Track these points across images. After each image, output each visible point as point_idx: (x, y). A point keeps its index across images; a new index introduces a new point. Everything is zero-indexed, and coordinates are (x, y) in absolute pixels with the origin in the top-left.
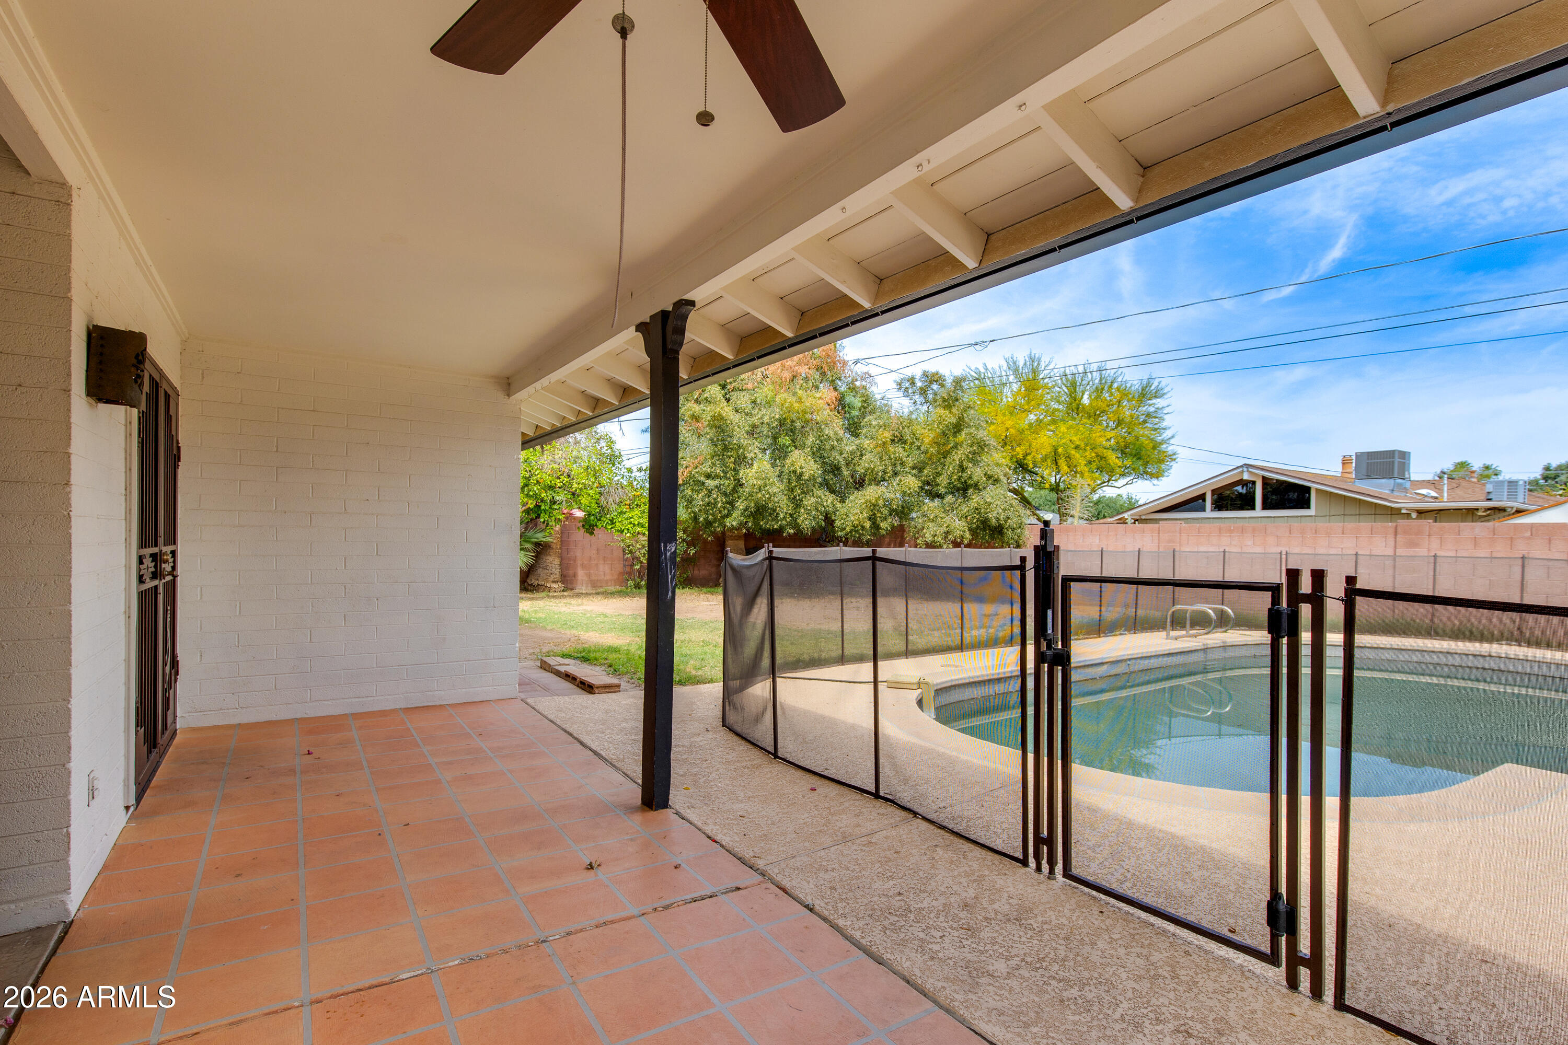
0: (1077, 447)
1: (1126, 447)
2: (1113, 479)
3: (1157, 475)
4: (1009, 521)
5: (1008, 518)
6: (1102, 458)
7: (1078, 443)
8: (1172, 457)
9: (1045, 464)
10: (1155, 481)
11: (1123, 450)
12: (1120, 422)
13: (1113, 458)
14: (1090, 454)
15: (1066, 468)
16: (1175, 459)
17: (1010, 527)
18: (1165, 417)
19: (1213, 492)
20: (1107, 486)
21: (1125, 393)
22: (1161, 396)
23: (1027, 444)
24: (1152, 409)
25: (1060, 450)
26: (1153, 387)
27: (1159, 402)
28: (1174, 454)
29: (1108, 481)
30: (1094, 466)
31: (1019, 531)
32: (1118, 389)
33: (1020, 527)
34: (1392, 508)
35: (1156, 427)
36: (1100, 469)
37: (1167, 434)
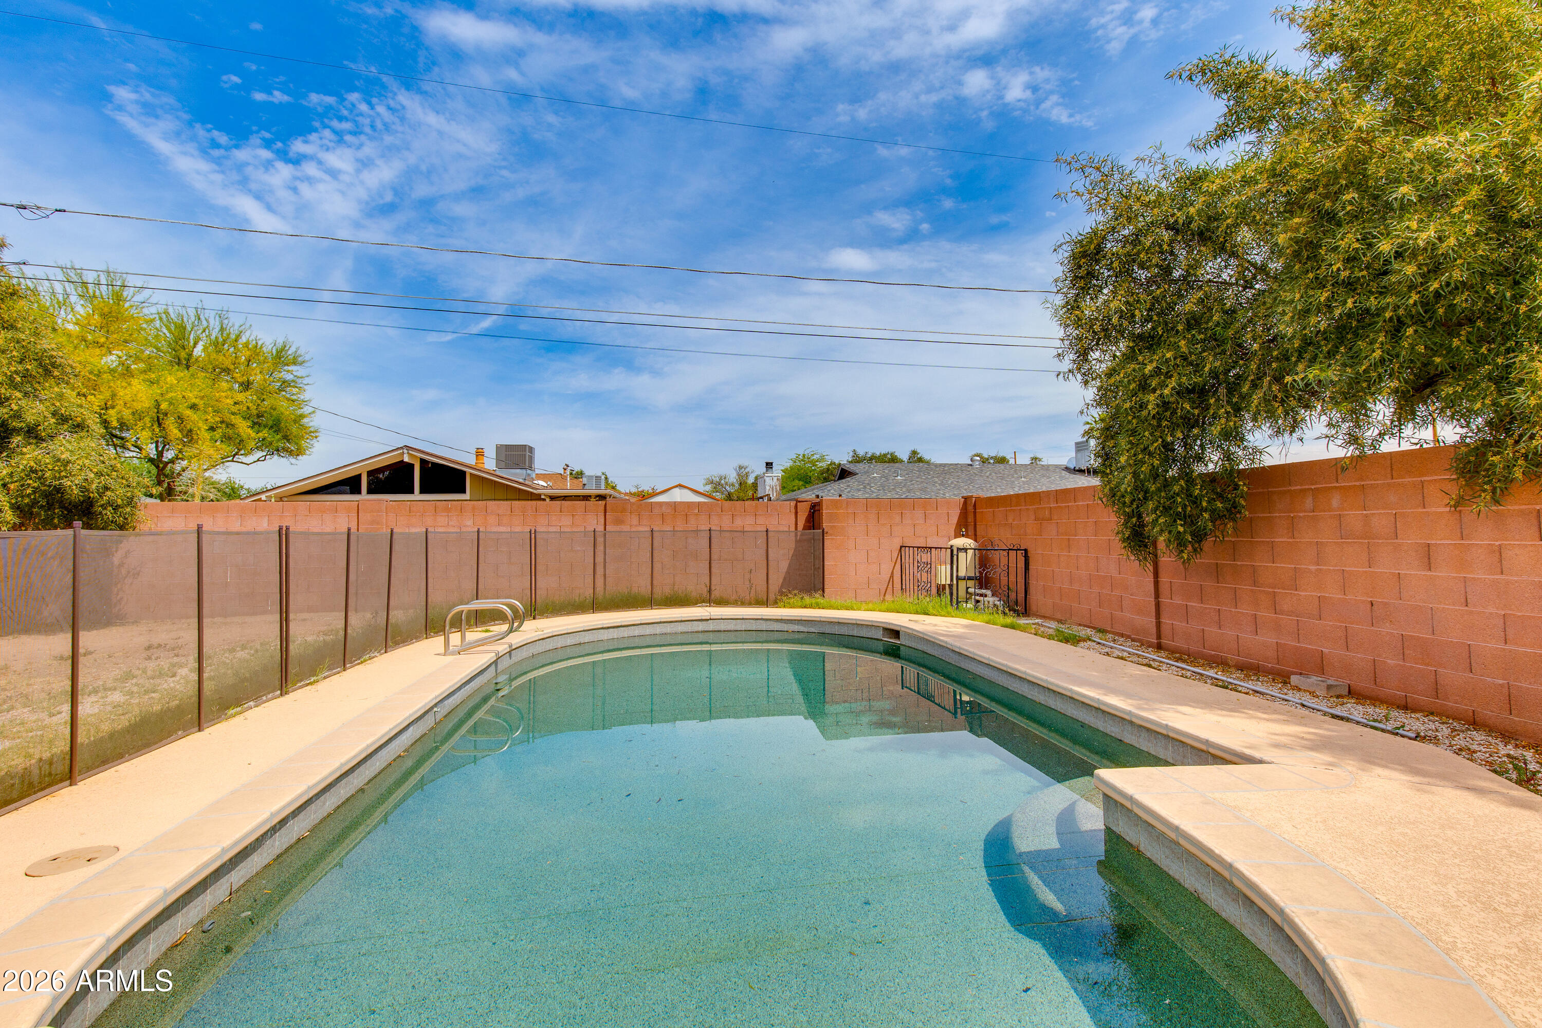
0: (193, 407)
1: (259, 416)
2: (242, 452)
3: (298, 452)
4: (109, 493)
5: (107, 488)
6: (230, 425)
7: (194, 400)
8: (314, 434)
9: (140, 424)
10: (293, 460)
11: (257, 420)
12: (246, 386)
13: (244, 427)
14: (213, 419)
15: (176, 431)
16: (316, 437)
17: (110, 504)
18: (306, 387)
19: (370, 473)
20: (233, 461)
21: (255, 351)
22: (301, 363)
23: (108, 394)
24: (289, 377)
25: (164, 406)
26: (290, 352)
27: (297, 370)
28: (316, 431)
29: (234, 456)
30: (218, 434)
31: (128, 510)
32: (246, 345)
33: (129, 504)
34: (532, 493)
35: (294, 397)
36: (227, 438)
37: (307, 410)
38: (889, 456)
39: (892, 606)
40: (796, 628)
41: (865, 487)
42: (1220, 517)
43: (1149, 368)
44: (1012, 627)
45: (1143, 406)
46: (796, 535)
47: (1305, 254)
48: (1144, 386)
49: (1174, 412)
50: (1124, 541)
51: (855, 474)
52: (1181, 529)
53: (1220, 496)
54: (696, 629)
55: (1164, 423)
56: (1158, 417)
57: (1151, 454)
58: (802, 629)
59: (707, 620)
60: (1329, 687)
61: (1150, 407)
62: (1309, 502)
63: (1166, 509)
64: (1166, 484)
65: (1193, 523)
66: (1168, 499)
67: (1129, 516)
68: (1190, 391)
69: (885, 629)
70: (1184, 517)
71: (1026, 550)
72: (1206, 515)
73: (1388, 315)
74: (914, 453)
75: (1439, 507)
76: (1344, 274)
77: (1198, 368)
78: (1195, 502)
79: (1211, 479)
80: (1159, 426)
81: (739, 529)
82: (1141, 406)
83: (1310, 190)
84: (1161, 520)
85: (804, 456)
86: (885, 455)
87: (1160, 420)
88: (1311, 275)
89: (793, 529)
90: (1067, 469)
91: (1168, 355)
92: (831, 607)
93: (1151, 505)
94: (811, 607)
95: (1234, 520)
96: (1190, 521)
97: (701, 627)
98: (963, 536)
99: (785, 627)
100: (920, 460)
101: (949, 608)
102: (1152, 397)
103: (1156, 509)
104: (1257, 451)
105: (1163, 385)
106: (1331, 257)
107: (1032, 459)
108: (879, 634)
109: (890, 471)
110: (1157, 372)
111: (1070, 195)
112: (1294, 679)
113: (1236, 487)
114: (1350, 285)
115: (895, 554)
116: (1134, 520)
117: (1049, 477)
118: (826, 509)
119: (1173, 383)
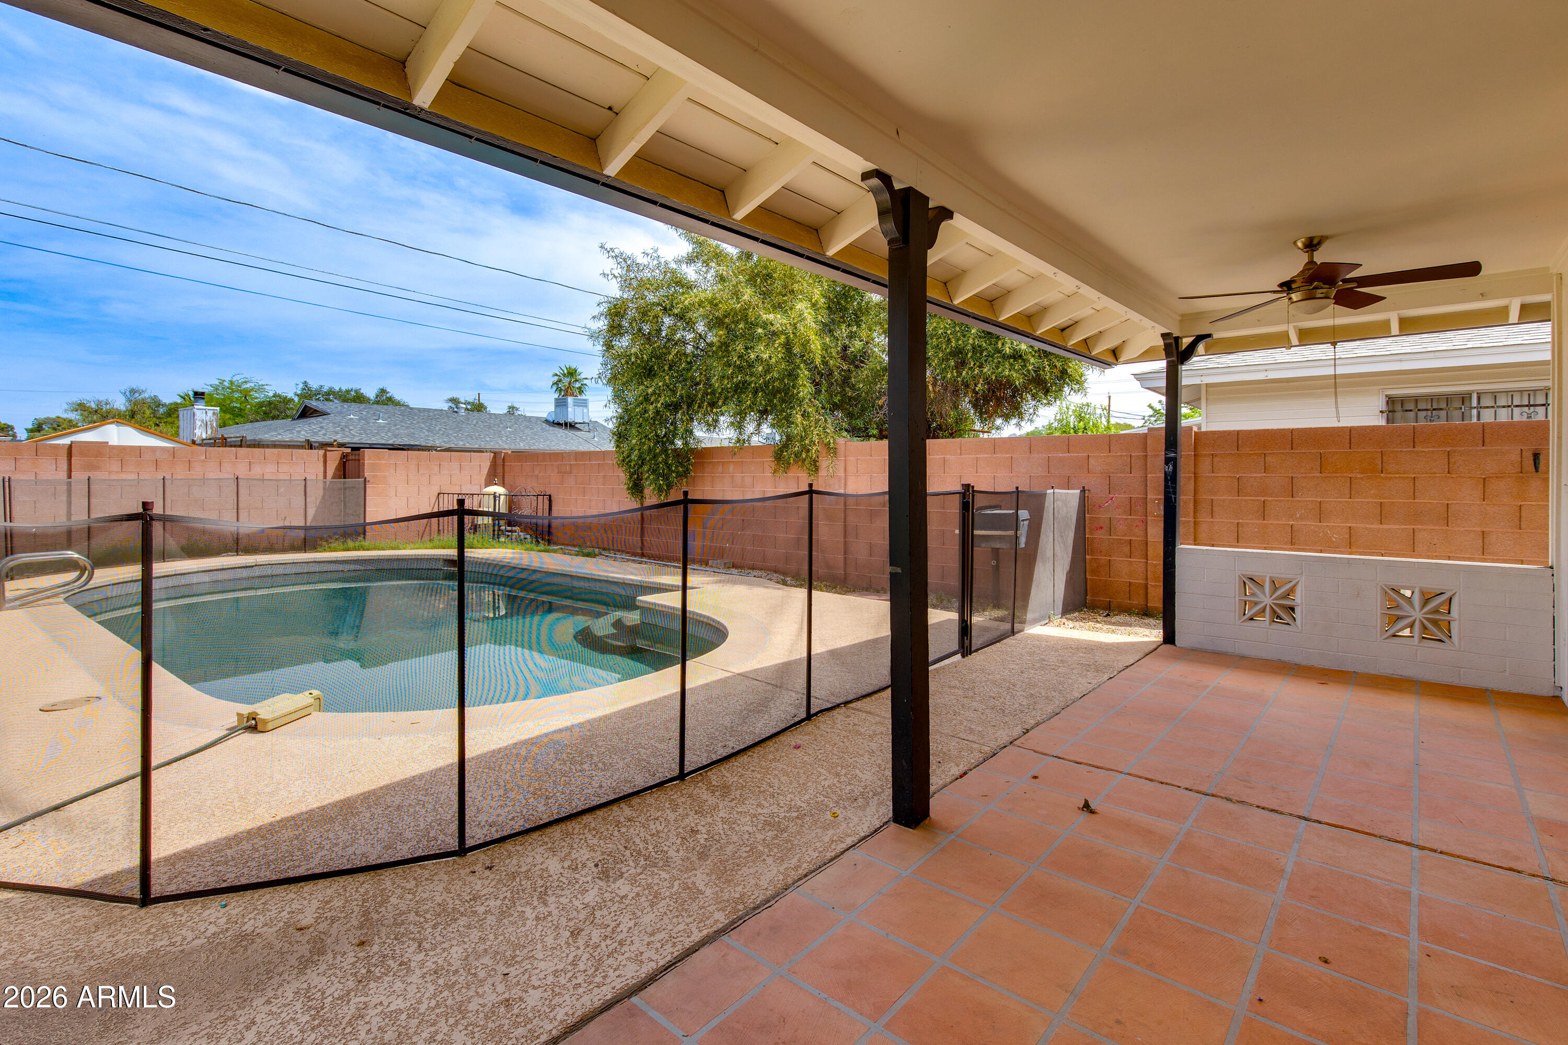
38: (353, 393)
39: (441, 544)
40: (352, 567)
41: (343, 430)
42: (680, 476)
43: (650, 391)
44: (547, 551)
45: (646, 411)
46: (325, 483)
47: (723, 348)
48: (647, 399)
49: (662, 417)
50: (628, 489)
51: (323, 414)
52: (661, 482)
53: (681, 464)
54: (239, 576)
55: (657, 422)
56: (654, 419)
57: (649, 439)
58: (358, 567)
59: (253, 566)
60: (725, 563)
61: (650, 413)
62: (720, 468)
63: (654, 471)
64: (655, 456)
65: (667, 479)
66: (655, 465)
67: (632, 475)
68: (670, 406)
69: (445, 560)
70: (663, 475)
71: (550, 496)
72: (674, 475)
73: (753, 385)
74: (383, 391)
75: (768, 474)
76: (738, 363)
77: (674, 392)
78: (669, 467)
79: (677, 453)
80: (654, 424)
81: (258, 477)
82: (645, 411)
83: (726, 317)
84: (651, 477)
85: (231, 382)
86: (348, 392)
87: (654, 420)
88: (725, 359)
89: (321, 477)
90: (547, 421)
91: (660, 384)
92: (375, 549)
93: (646, 468)
94: (355, 549)
95: (686, 477)
96: (666, 477)
97: (245, 573)
98: (496, 484)
99: (340, 567)
100: (390, 400)
101: (494, 543)
102: (651, 407)
103: (649, 470)
104: (699, 441)
105: (657, 401)
106: (733, 353)
107: (510, 408)
108: (440, 565)
109: (368, 412)
110: (654, 393)
111: (610, 277)
112: (710, 562)
113: (689, 460)
114: (740, 368)
115: (433, 499)
116: (636, 476)
117: (532, 429)
118: (369, 459)
119: (662, 400)
